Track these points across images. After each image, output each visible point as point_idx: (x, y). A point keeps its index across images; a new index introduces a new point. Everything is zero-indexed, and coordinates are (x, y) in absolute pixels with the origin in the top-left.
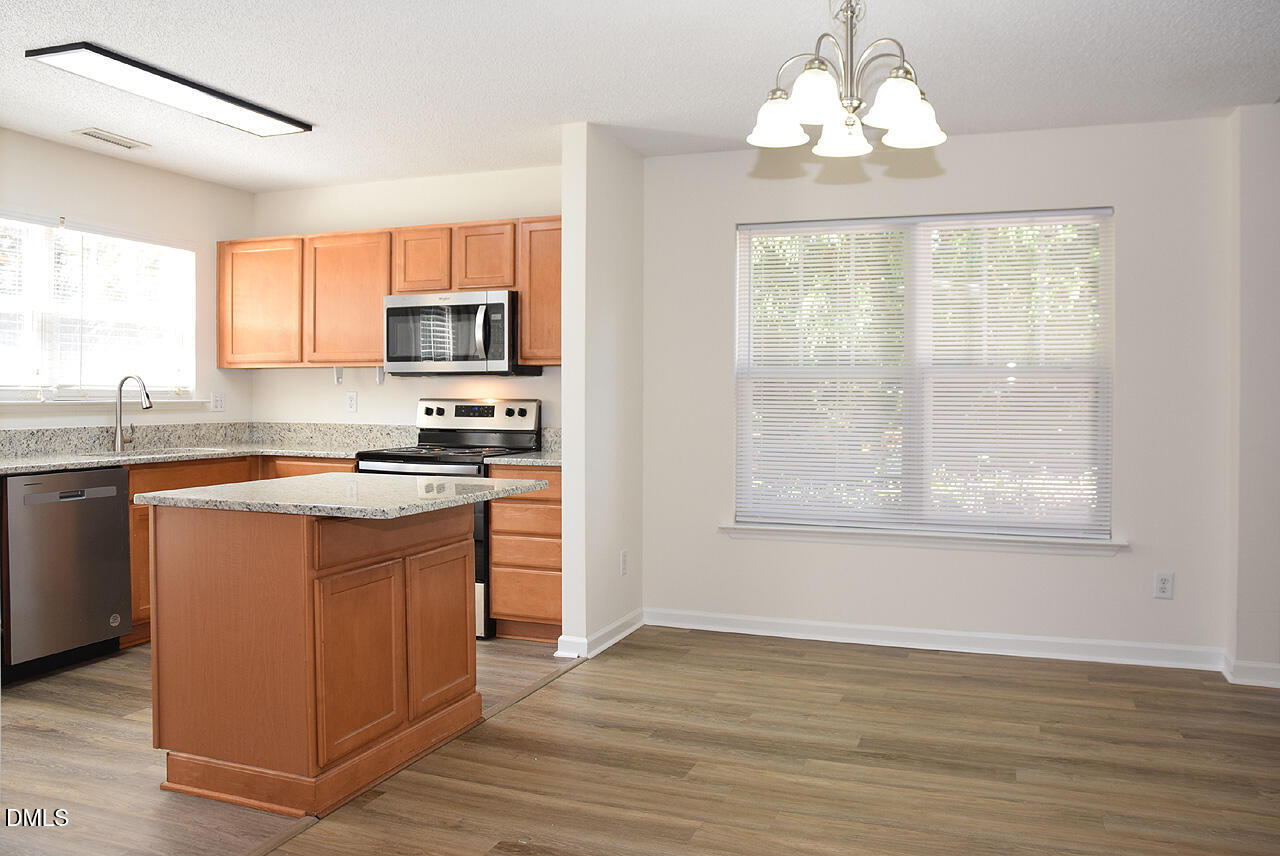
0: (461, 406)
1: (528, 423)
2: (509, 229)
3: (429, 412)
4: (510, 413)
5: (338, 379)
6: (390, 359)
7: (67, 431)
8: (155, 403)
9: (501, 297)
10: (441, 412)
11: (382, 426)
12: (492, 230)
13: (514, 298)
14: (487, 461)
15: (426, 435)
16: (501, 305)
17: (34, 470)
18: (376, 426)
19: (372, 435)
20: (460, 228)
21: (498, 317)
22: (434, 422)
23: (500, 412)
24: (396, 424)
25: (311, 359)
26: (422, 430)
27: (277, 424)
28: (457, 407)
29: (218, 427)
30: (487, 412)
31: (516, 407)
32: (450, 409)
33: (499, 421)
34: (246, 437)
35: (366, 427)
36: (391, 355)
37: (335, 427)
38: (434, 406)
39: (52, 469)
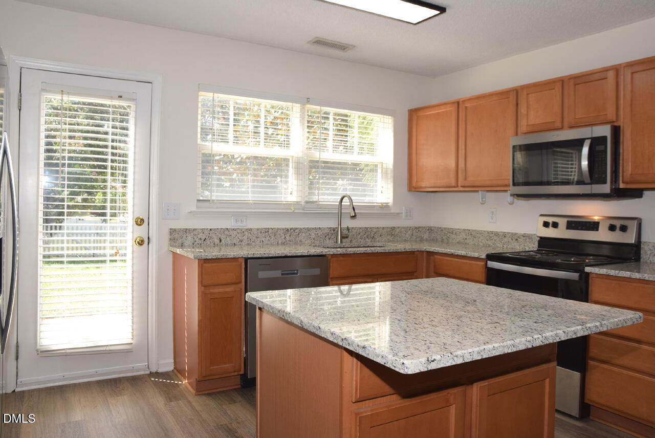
0: (572, 221)
1: (629, 238)
2: (611, 75)
3: (546, 224)
4: (612, 228)
5: (482, 198)
6: (514, 184)
7: (309, 229)
8: (358, 213)
9: (604, 131)
10: (555, 225)
11: (512, 233)
12: (596, 77)
13: (616, 131)
14: (587, 269)
15: (544, 242)
16: (605, 138)
17: (265, 256)
18: (508, 233)
19: (506, 239)
20: (569, 79)
21: (601, 148)
22: (550, 233)
23: (603, 228)
24: (523, 232)
25: (463, 185)
26: (541, 238)
27: (445, 228)
28: (568, 221)
29: (407, 229)
30: (594, 226)
31: (618, 224)
32: (562, 223)
33: (603, 235)
34: (426, 236)
35: (502, 234)
36: (515, 181)
37: (480, 233)
38: (550, 220)
39: (277, 255)
